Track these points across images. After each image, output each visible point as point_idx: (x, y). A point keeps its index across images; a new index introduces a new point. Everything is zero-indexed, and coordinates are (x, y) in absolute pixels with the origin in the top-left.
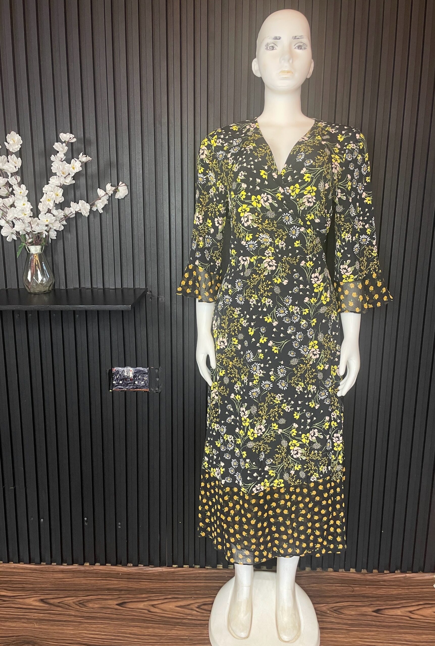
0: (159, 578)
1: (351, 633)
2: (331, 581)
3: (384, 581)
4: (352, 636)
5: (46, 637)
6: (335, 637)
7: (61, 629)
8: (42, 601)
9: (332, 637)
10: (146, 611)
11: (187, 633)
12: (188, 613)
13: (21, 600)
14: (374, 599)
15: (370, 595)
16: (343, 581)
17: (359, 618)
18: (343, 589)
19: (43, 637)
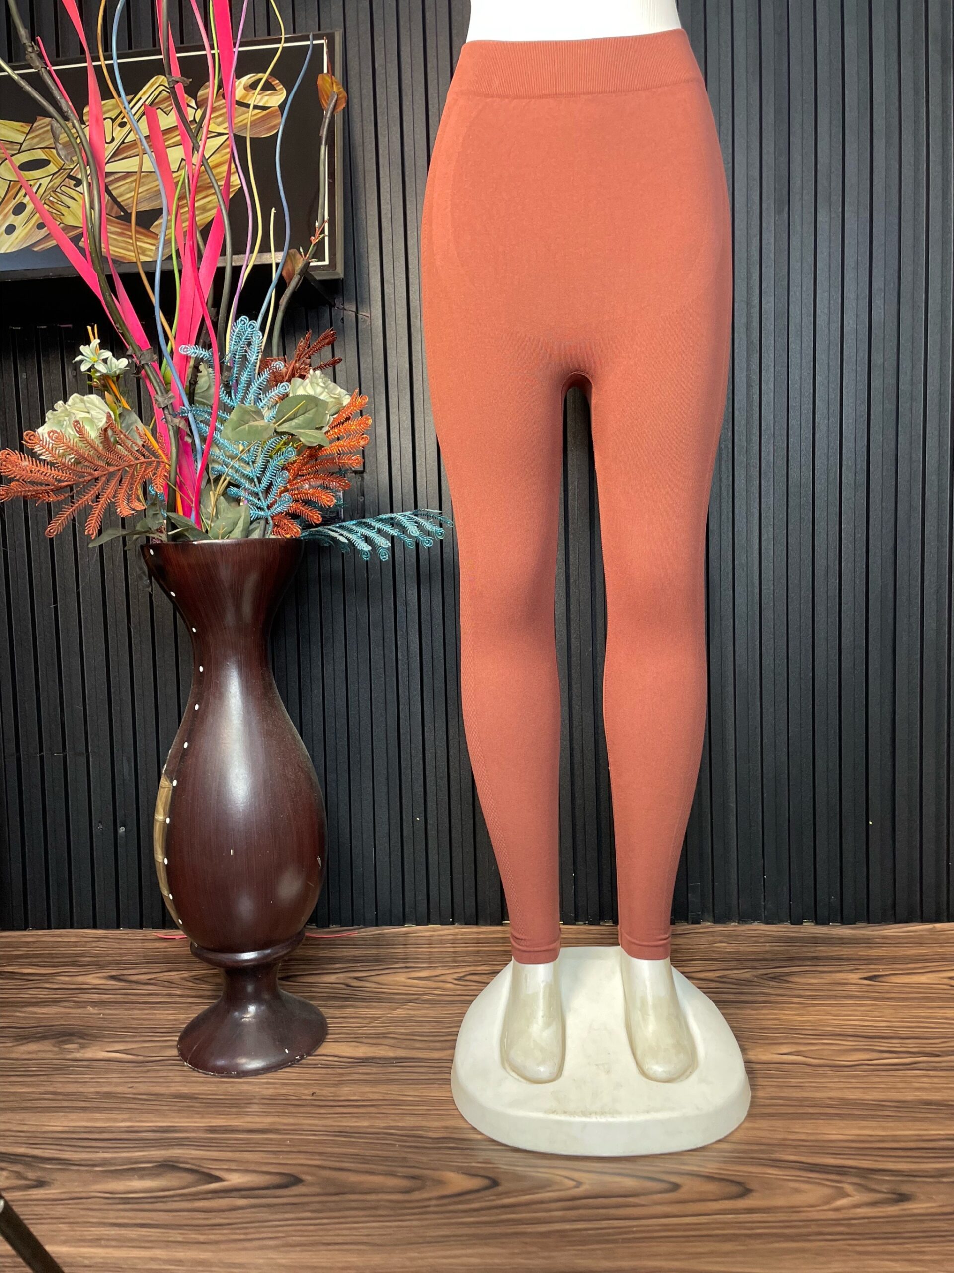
0: (372, 942)
1: (812, 1009)
2: (762, 940)
3: (884, 937)
4: (813, 1013)
5: (110, 1025)
6: (775, 1014)
7: (147, 1014)
8: (113, 977)
9: (767, 1014)
10: (343, 986)
11: (431, 1013)
12: (434, 986)
13: (67, 979)
14: (865, 962)
15: (854, 957)
16: (790, 940)
17: (828, 987)
18: (787, 950)
19: (106, 1024)
